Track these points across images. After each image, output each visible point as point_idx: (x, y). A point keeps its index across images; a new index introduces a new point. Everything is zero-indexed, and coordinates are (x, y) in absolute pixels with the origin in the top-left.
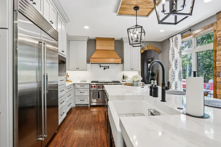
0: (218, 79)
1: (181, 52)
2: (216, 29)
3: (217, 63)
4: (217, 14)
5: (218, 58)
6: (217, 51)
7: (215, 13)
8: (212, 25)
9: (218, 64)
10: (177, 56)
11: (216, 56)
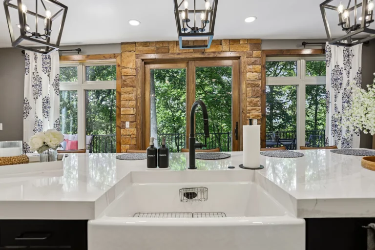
0: (123, 131)
1: (58, 85)
2: (120, 64)
3: (122, 109)
4: (122, 44)
5: (123, 103)
6: (122, 93)
7: (120, 42)
8: (115, 56)
9: (123, 111)
10: (48, 89)
11: (120, 101)
